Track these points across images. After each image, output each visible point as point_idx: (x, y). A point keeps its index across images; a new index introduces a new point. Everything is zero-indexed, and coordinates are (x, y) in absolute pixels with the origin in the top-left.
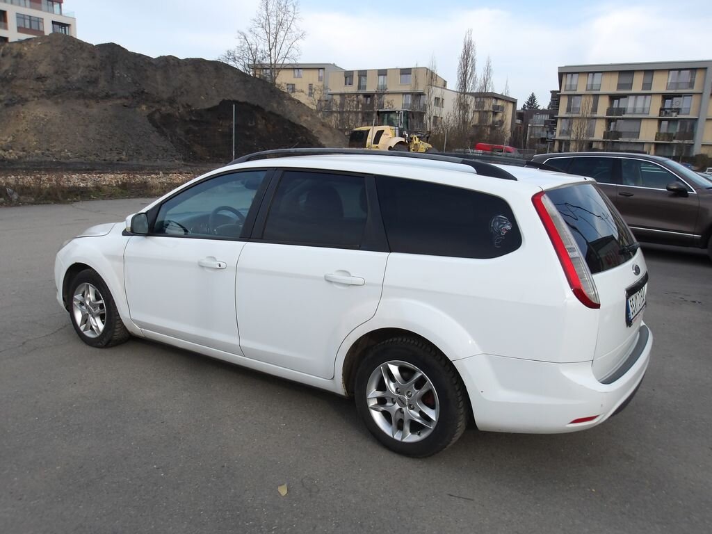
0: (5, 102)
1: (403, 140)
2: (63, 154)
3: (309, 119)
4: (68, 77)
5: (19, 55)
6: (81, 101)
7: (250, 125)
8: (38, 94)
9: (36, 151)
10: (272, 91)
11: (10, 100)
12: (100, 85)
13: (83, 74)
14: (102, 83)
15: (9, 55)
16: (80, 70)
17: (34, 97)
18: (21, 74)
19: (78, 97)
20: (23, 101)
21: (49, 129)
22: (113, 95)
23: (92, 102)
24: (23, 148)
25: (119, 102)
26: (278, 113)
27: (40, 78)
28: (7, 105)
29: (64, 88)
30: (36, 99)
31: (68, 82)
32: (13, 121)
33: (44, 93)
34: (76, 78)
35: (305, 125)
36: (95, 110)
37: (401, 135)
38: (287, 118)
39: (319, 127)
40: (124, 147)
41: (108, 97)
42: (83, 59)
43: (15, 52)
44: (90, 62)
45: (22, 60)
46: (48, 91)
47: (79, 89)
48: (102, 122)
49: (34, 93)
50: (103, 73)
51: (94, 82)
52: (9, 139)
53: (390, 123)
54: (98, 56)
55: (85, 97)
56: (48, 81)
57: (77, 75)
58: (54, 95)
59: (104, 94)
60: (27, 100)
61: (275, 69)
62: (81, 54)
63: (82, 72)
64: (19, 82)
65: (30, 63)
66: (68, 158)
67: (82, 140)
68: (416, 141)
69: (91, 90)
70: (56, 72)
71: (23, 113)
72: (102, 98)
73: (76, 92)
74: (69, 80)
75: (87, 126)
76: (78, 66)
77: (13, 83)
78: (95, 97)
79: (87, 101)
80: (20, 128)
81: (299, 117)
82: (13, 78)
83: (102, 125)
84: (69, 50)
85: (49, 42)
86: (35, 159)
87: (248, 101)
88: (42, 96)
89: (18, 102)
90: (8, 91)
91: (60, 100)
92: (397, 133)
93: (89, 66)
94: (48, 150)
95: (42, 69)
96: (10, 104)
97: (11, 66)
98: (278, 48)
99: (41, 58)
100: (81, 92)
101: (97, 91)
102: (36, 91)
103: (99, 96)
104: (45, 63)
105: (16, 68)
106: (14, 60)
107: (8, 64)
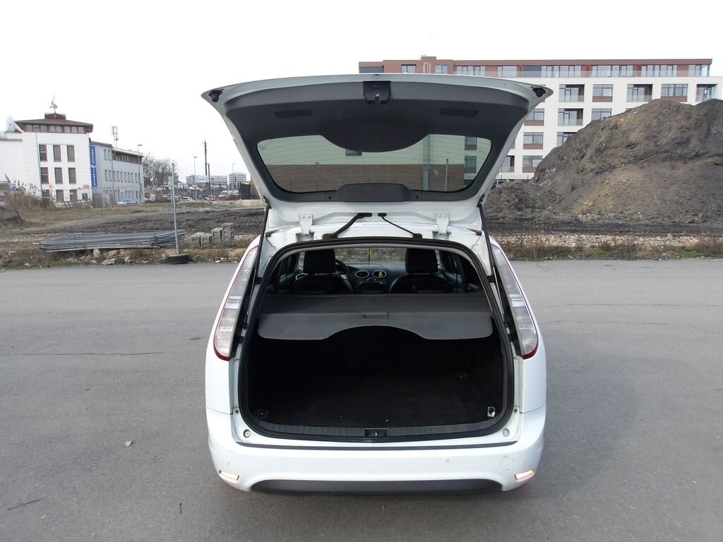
0: (596, 171)
2: (634, 217)
4: (658, 141)
5: (616, 127)
6: (667, 163)
8: (626, 161)
9: (609, 214)
11: (600, 168)
12: (692, 145)
13: (674, 137)
14: (694, 143)
15: (607, 128)
17: (622, 164)
18: (614, 144)
19: (663, 161)
20: (612, 168)
21: (628, 193)
22: (704, 154)
23: (679, 163)
24: (600, 212)
25: (710, 160)
27: (630, 146)
28: (597, 173)
29: (652, 152)
30: (623, 165)
31: (657, 146)
32: (598, 187)
33: (632, 159)
34: (665, 141)
36: (682, 170)
40: (702, 208)
41: (698, 156)
42: (677, 121)
43: (612, 125)
44: (683, 123)
45: (617, 131)
46: (635, 157)
47: (666, 151)
48: (684, 183)
49: (622, 160)
50: (696, 133)
51: (685, 142)
52: (591, 204)
54: (694, 115)
55: (671, 159)
56: (637, 148)
57: (666, 139)
58: (640, 160)
59: (694, 153)
60: (615, 167)
62: (676, 116)
63: (673, 134)
64: (610, 152)
65: (624, 132)
66: (639, 220)
67: (658, 202)
69: (679, 151)
70: (647, 138)
71: (609, 179)
72: (691, 158)
73: (663, 155)
74: (658, 143)
75: (667, 188)
76: (670, 129)
77: (605, 153)
78: (683, 158)
79: (674, 163)
80: (602, 194)
82: (606, 148)
83: (684, 186)
84: (664, 114)
85: (645, 110)
86: (607, 221)
88: (628, 163)
89: (607, 170)
90: (600, 161)
91: (645, 165)
93: (681, 127)
94: (622, 213)
95: (633, 137)
96: (600, 172)
97: (606, 137)
99: (635, 126)
100: (669, 154)
101: (686, 151)
102: (625, 157)
103: (688, 156)
104: (637, 130)
105: (610, 139)
106: (609, 132)
107: (604, 136)
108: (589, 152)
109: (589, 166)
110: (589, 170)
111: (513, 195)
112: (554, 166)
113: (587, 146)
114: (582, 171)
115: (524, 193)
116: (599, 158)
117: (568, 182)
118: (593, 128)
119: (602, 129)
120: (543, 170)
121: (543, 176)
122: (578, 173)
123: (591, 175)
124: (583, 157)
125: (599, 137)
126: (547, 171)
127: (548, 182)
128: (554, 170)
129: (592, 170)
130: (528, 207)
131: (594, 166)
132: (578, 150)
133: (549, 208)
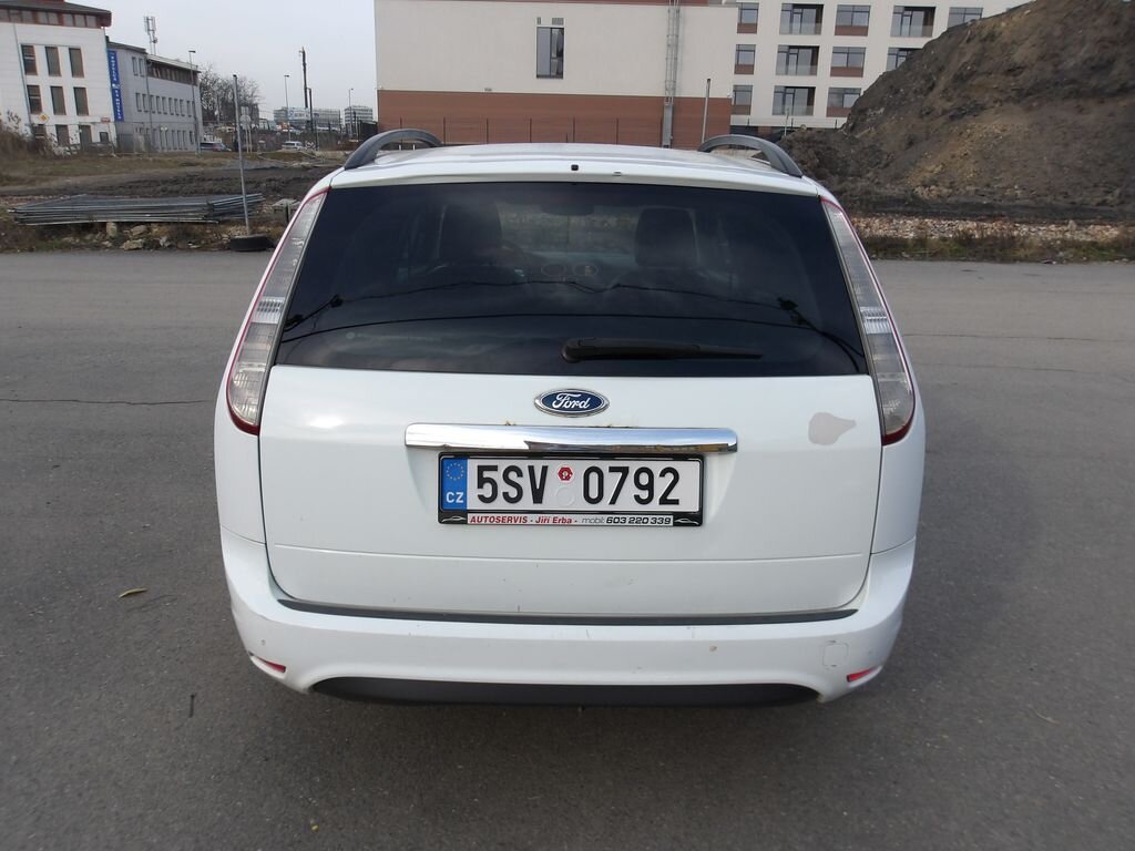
0: (952, 113)
2: (1008, 192)
4: (1060, 62)
5: (991, 37)
6: (1072, 103)
8: (1002, 97)
9: (968, 188)
11: (959, 108)
12: (1115, 72)
13: (1087, 56)
14: (1120, 68)
15: (976, 39)
16: (1085, 49)
17: (995, 102)
18: (986, 66)
19: (1066, 98)
20: (978, 109)
21: (1001, 152)
23: (1091, 103)
24: (952, 183)
27: (1013, 71)
28: (952, 118)
29: (1048, 82)
30: (997, 105)
31: (1057, 72)
32: (953, 142)
33: (1013, 94)
34: (1072, 64)
36: (1094, 116)
40: (1121, 180)
41: (1123, 91)
42: (1096, 28)
43: (985, 33)
44: (1106, 32)
45: (993, 44)
46: (1019, 90)
47: (1073, 81)
48: (1096, 137)
49: (996, 95)
50: (1126, 50)
51: (1103, 67)
52: (938, 169)
54: (1126, 18)
55: (1077, 94)
56: (1024, 74)
57: (1076, 57)
58: (1026, 96)
59: (1117, 86)
60: (983, 108)
62: (1094, 20)
63: (1086, 52)
64: (977, 81)
65: (1004, 46)
66: (1015, 198)
67: (1049, 169)
69: (1093, 82)
70: (1042, 58)
71: (971, 128)
72: (1113, 95)
73: (1066, 88)
74: (1060, 67)
75: (1066, 145)
76: (1082, 42)
77: (969, 82)
78: (1099, 94)
79: (1081, 102)
80: (957, 152)
82: (972, 74)
83: (1096, 142)
86: (963, 200)
88: (1007, 100)
89: (970, 112)
90: (959, 95)
91: (1035, 104)
93: (1102, 40)
94: (988, 186)
95: (1019, 56)
96: (956, 116)
97: (974, 55)
99: (1024, 36)
100: (1076, 86)
101: (1105, 82)
102: (1002, 91)
103: (1108, 91)
104: (1028, 43)
105: (979, 59)
106: (979, 46)
107: (970, 52)
108: (943, 81)
109: (941, 104)
110: (940, 112)
111: (811, 152)
112: (881, 103)
113: (941, 70)
114: (928, 114)
115: (829, 148)
116: (958, 91)
117: (903, 132)
118: (953, 39)
119: (968, 41)
120: (863, 111)
121: (863, 120)
122: (921, 117)
123: (942, 120)
124: (931, 89)
125: (962, 54)
126: (870, 112)
127: (869, 132)
128: (882, 110)
129: (945, 112)
130: (833, 174)
131: (948, 105)
132: (923, 77)
133: (869, 175)
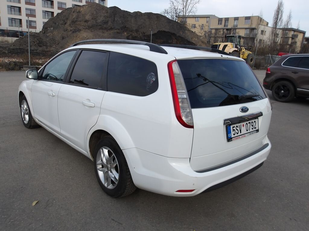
0: (73, 31)
1: (236, 49)
3: (196, 39)
4: (97, 20)
5: (79, 12)
6: (101, 31)
7: (169, 42)
8: (85, 28)
10: (180, 27)
11: (75, 30)
13: (102, 20)
14: (110, 23)
15: (76, 12)
16: (102, 18)
17: (83, 29)
18: (79, 19)
19: (100, 29)
20: (79, 30)
22: (114, 28)
23: (105, 31)
25: (116, 31)
26: (183, 36)
27: (86, 21)
28: (73, 32)
29: (95, 25)
30: (84, 30)
31: (96, 23)
32: (75, 38)
34: (100, 21)
35: (194, 42)
37: (236, 47)
38: (186, 39)
39: (200, 43)
41: (111, 29)
42: (103, 13)
43: (78, 11)
44: (106, 14)
45: (80, 14)
47: (100, 25)
49: (83, 27)
50: (110, 19)
51: (106, 23)
53: (232, 42)
54: (109, 12)
56: (89, 22)
57: (100, 20)
58: (90, 28)
59: (110, 28)
60: (80, 30)
61: (185, 17)
62: (102, 11)
64: (78, 23)
65: (83, 15)
68: (244, 50)
69: (105, 26)
70: (92, 19)
71: (79, 35)
73: (99, 27)
76: (101, 16)
77: (76, 23)
78: (106, 29)
79: (103, 31)
81: (192, 39)
82: (76, 21)
84: (98, 9)
85: (91, 6)
87: (170, 31)
88: (86, 28)
89: (78, 31)
91: (93, 30)
92: (234, 46)
93: (105, 16)
95: (88, 17)
96: (74, 32)
97: (76, 16)
98: (187, 8)
99: (87, 13)
100: (101, 27)
101: (107, 26)
102: (84, 26)
103: (108, 28)
104: (88, 15)
105: (78, 17)
106: (77, 14)
107: (75, 15)
108: (69, 22)
109: (69, 28)
110: (70, 30)
111: (36, 39)
112: (52, 27)
113: (67, 19)
114: (66, 30)
115: (41, 38)
116: (74, 25)
117: (60, 35)
118: (69, 11)
119: (73, 12)
120: (46, 28)
121: (47, 31)
122: (65, 31)
123: (71, 32)
124: (65, 24)
125: (73, 16)
126: (48, 29)
127: (50, 34)
128: (52, 28)
129: (71, 30)
130: (44, 46)
131: (72, 29)
132: (63, 20)
133: (54, 46)
